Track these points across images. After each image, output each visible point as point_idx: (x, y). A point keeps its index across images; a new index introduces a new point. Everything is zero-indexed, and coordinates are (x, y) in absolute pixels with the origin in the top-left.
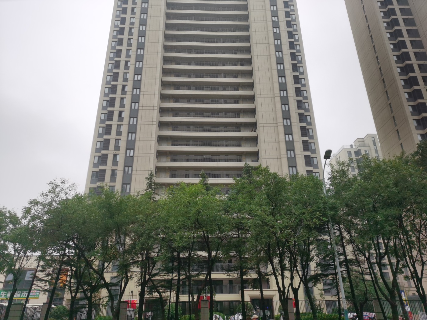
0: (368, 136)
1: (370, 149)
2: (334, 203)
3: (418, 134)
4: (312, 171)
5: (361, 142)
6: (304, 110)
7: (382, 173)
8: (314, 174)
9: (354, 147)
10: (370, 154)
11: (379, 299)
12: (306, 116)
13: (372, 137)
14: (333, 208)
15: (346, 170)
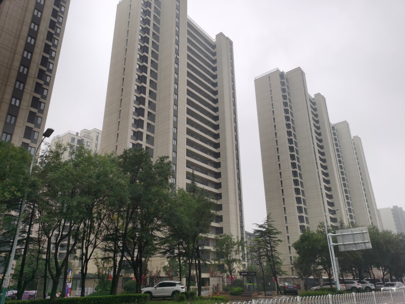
0: (94, 130)
1: (92, 142)
2: (35, 181)
3: (131, 142)
4: (29, 144)
5: (87, 133)
6: (43, 82)
7: (91, 164)
8: (29, 148)
9: (79, 135)
10: (90, 146)
11: (45, 277)
12: (44, 89)
13: (98, 132)
14: (34, 185)
15: (61, 152)
